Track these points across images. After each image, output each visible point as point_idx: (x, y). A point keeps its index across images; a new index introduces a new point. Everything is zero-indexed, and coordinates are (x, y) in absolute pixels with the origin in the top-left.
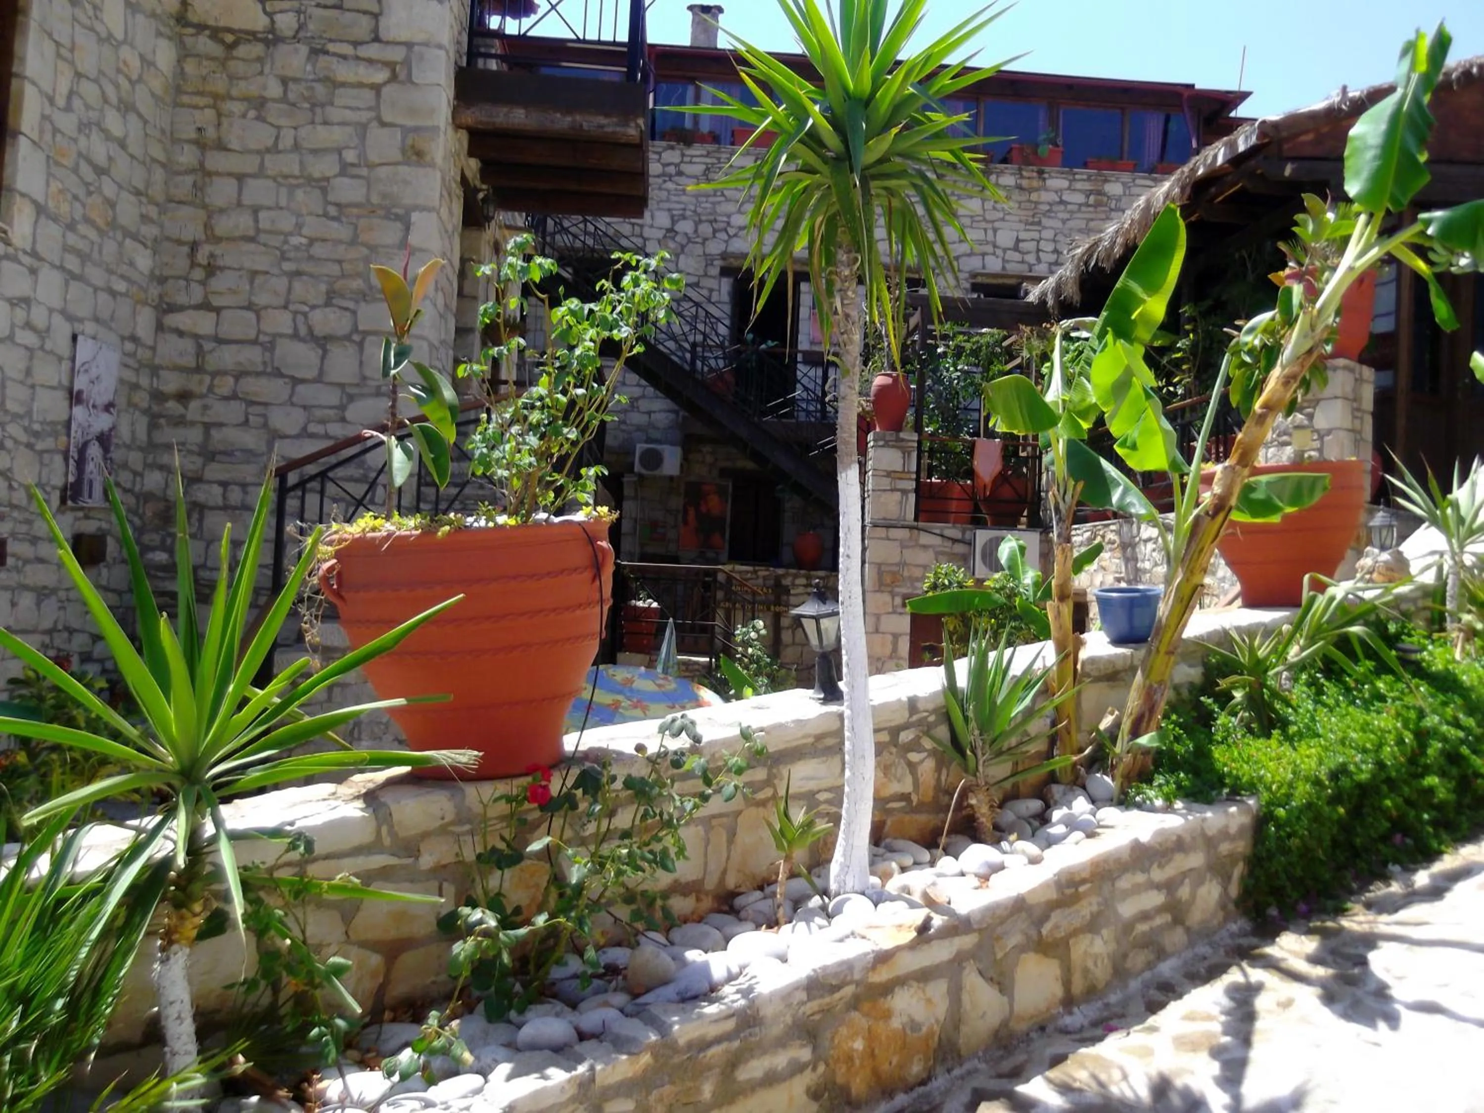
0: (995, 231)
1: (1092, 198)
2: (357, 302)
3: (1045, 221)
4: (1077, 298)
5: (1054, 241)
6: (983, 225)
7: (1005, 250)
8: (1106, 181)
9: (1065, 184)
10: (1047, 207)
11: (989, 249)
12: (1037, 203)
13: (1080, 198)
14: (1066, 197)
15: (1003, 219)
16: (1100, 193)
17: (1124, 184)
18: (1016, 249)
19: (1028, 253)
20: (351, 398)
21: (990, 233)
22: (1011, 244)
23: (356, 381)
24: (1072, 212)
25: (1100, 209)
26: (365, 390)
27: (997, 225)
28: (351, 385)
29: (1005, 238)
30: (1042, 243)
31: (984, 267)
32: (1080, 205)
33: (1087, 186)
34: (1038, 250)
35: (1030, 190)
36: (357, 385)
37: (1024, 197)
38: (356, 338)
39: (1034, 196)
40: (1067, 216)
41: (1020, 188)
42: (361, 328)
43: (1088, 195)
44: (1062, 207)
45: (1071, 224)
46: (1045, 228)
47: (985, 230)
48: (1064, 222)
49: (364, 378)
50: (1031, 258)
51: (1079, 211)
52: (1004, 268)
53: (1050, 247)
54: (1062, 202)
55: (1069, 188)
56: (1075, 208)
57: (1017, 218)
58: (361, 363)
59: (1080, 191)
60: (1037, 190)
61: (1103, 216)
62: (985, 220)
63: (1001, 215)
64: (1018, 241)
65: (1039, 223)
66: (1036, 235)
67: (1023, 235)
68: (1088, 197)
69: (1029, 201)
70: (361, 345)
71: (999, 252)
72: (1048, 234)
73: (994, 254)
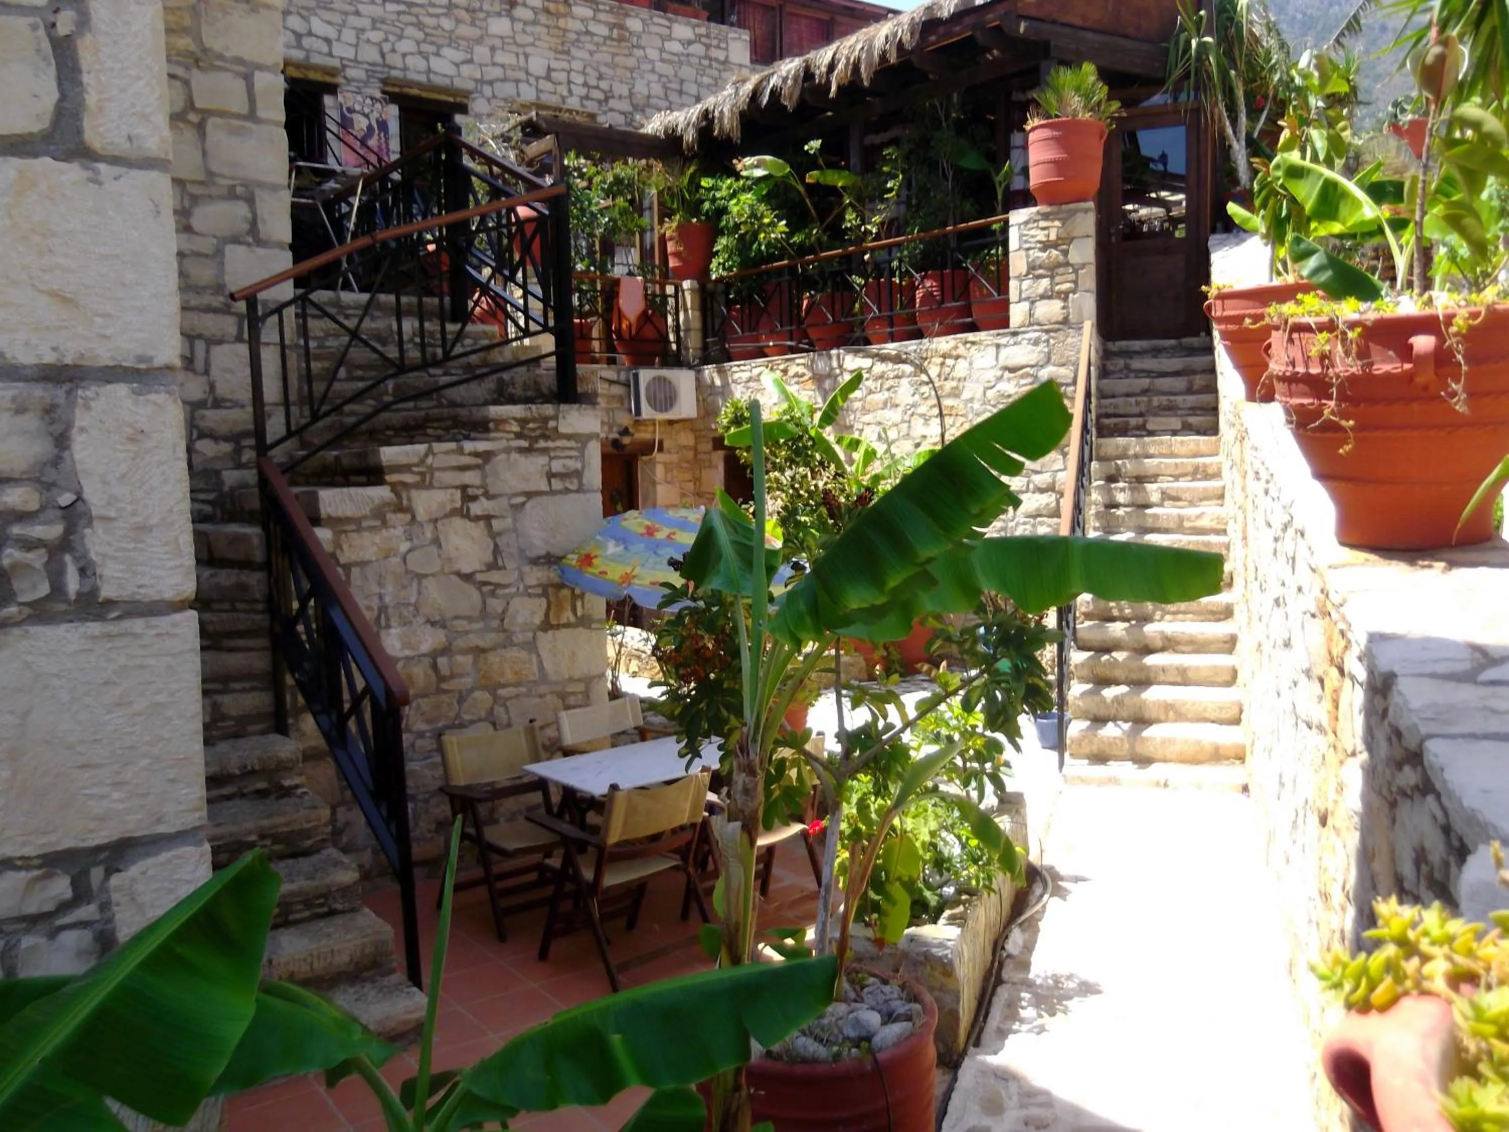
0: (526, 56)
1: (615, 31)
2: (187, 68)
3: (574, 51)
4: (736, 136)
5: (584, 73)
6: (514, 48)
7: (537, 78)
8: (627, 15)
9: (589, 13)
10: (574, 37)
11: (522, 75)
12: (565, 31)
13: (603, 31)
14: (593, 28)
15: (533, 45)
16: (622, 27)
17: (643, 20)
18: (548, 78)
19: (560, 83)
20: (195, 200)
21: (522, 58)
22: (542, 72)
23: (201, 177)
24: (597, 44)
25: (624, 44)
26: (213, 191)
27: (528, 50)
28: (194, 182)
29: (537, 65)
30: (573, 74)
31: (518, 95)
32: (605, 38)
33: (611, 19)
34: (569, 82)
35: (558, 16)
36: (202, 183)
37: (552, 22)
38: (193, 117)
39: (562, 23)
40: (594, 48)
41: (547, 11)
42: (198, 105)
43: (612, 27)
44: (589, 38)
45: (598, 57)
46: (574, 58)
47: (517, 55)
48: (591, 53)
49: (211, 174)
50: (563, 90)
51: (604, 44)
52: (538, 98)
53: (580, 80)
54: (588, 33)
55: (594, 19)
56: (601, 40)
57: (546, 45)
58: (204, 153)
59: (604, 23)
60: (565, 16)
61: (626, 52)
62: (515, 43)
63: (530, 39)
64: (550, 69)
65: (568, 53)
66: (565, 65)
67: (554, 64)
68: (611, 30)
69: (558, 27)
70: (201, 128)
71: (532, 80)
72: (577, 65)
73: (528, 82)
